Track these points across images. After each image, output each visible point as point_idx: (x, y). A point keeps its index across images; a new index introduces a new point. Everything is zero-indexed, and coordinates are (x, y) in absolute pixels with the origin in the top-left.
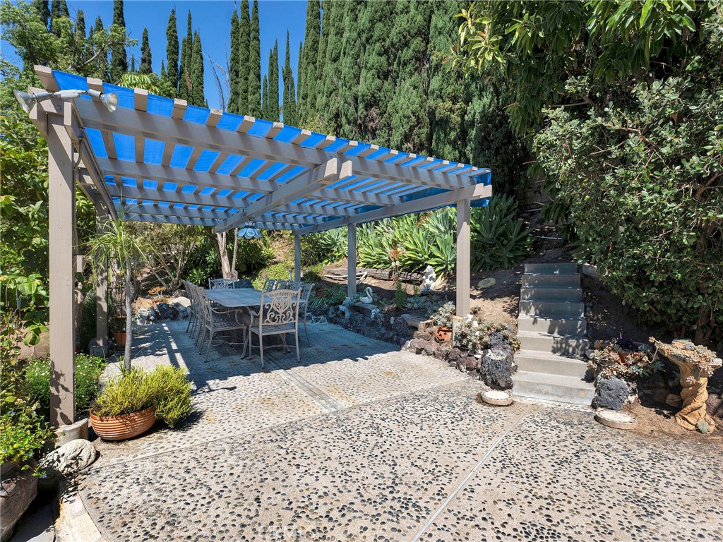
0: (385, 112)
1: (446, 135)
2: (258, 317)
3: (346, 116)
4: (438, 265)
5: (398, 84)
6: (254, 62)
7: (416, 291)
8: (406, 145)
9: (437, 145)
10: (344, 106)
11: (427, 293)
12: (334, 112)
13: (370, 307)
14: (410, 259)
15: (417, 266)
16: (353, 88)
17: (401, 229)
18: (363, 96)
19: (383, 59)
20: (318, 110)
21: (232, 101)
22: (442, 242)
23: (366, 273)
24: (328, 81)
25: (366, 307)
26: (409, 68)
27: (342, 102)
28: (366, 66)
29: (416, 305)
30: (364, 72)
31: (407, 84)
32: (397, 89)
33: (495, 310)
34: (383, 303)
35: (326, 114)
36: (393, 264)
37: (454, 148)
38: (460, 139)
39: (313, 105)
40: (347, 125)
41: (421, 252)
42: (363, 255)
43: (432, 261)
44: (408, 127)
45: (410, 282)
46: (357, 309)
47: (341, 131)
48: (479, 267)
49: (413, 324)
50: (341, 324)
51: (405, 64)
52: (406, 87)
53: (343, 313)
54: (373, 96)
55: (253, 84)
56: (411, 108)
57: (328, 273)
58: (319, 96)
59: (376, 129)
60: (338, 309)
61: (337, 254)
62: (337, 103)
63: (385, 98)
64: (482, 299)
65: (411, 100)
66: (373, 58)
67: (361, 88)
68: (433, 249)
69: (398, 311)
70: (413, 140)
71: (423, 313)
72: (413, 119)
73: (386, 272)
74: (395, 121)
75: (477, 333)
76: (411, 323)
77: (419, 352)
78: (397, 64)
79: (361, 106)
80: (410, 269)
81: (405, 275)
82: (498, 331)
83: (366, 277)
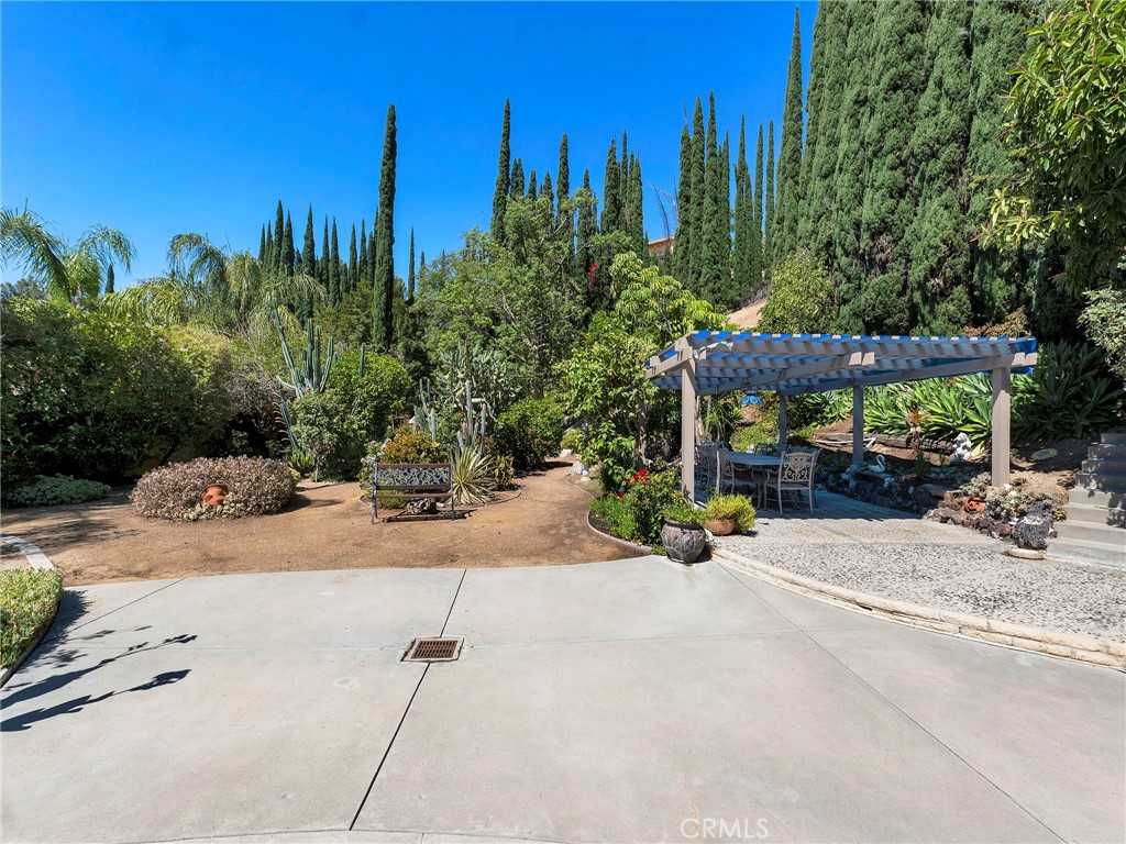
0: (900, 239)
1: (994, 266)
2: (777, 475)
3: (843, 246)
4: (976, 433)
5: (921, 204)
6: (710, 183)
7: (943, 461)
8: (933, 282)
9: (981, 279)
10: (839, 234)
11: (960, 464)
12: (825, 241)
13: (882, 476)
14: (936, 424)
15: (947, 433)
16: (853, 212)
17: (924, 388)
18: (868, 224)
19: (899, 173)
20: (800, 238)
21: (682, 232)
22: (982, 405)
23: (873, 440)
24: (815, 203)
25: (878, 475)
26: (938, 183)
27: (837, 230)
28: (872, 186)
29: (942, 475)
30: (869, 193)
31: (935, 204)
32: (919, 210)
33: (1044, 483)
34: (899, 472)
35: (812, 245)
36: (912, 430)
37: (1009, 283)
38: (1017, 270)
39: (792, 230)
40: (844, 257)
41: (951, 417)
42: (870, 419)
43: (969, 428)
44: (936, 260)
45: (936, 451)
46: (864, 477)
47: (835, 264)
48: (1036, 435)
49: (938, 493)
50: (844, 493)
51: (932, 179)
52: (933, 208)
53: (847, 482)
54: (883, 221)
55: (709, 210)
56: (941, 235)
57: (821, 437)
58: (802, 221)
59: (887, 261)
60: (840, 478)
61: (830, 416)
62: (828, 229)
63: (901, 221)
64: (1031, 472)
65: (940, 226)
66: (883, 175)
67: (867, 213)
68: (969, 413)
69: (918, 482)
70: (944, 274)
71: (951, 483)
72: (944, 248)
73: (903, 439)
74: (916, 251)
75: (1012, 502)
76: (934, 493)
77: (944, 520)
78: (920, 179)
79: (865, 236)
80: (937, 436)
81: (927, 443)
82: (1038, 500)
83: (874, 444)
